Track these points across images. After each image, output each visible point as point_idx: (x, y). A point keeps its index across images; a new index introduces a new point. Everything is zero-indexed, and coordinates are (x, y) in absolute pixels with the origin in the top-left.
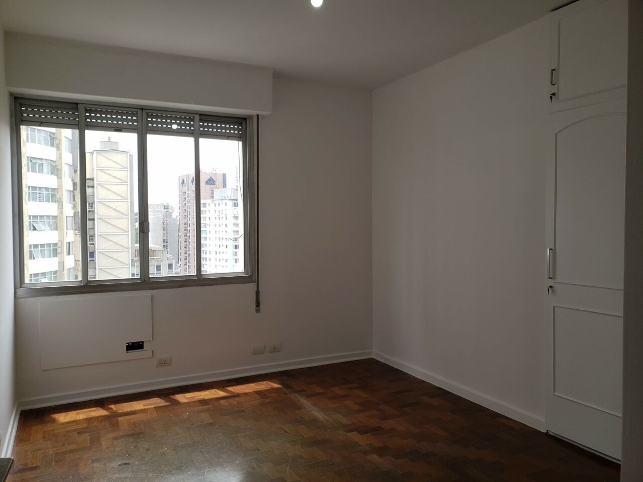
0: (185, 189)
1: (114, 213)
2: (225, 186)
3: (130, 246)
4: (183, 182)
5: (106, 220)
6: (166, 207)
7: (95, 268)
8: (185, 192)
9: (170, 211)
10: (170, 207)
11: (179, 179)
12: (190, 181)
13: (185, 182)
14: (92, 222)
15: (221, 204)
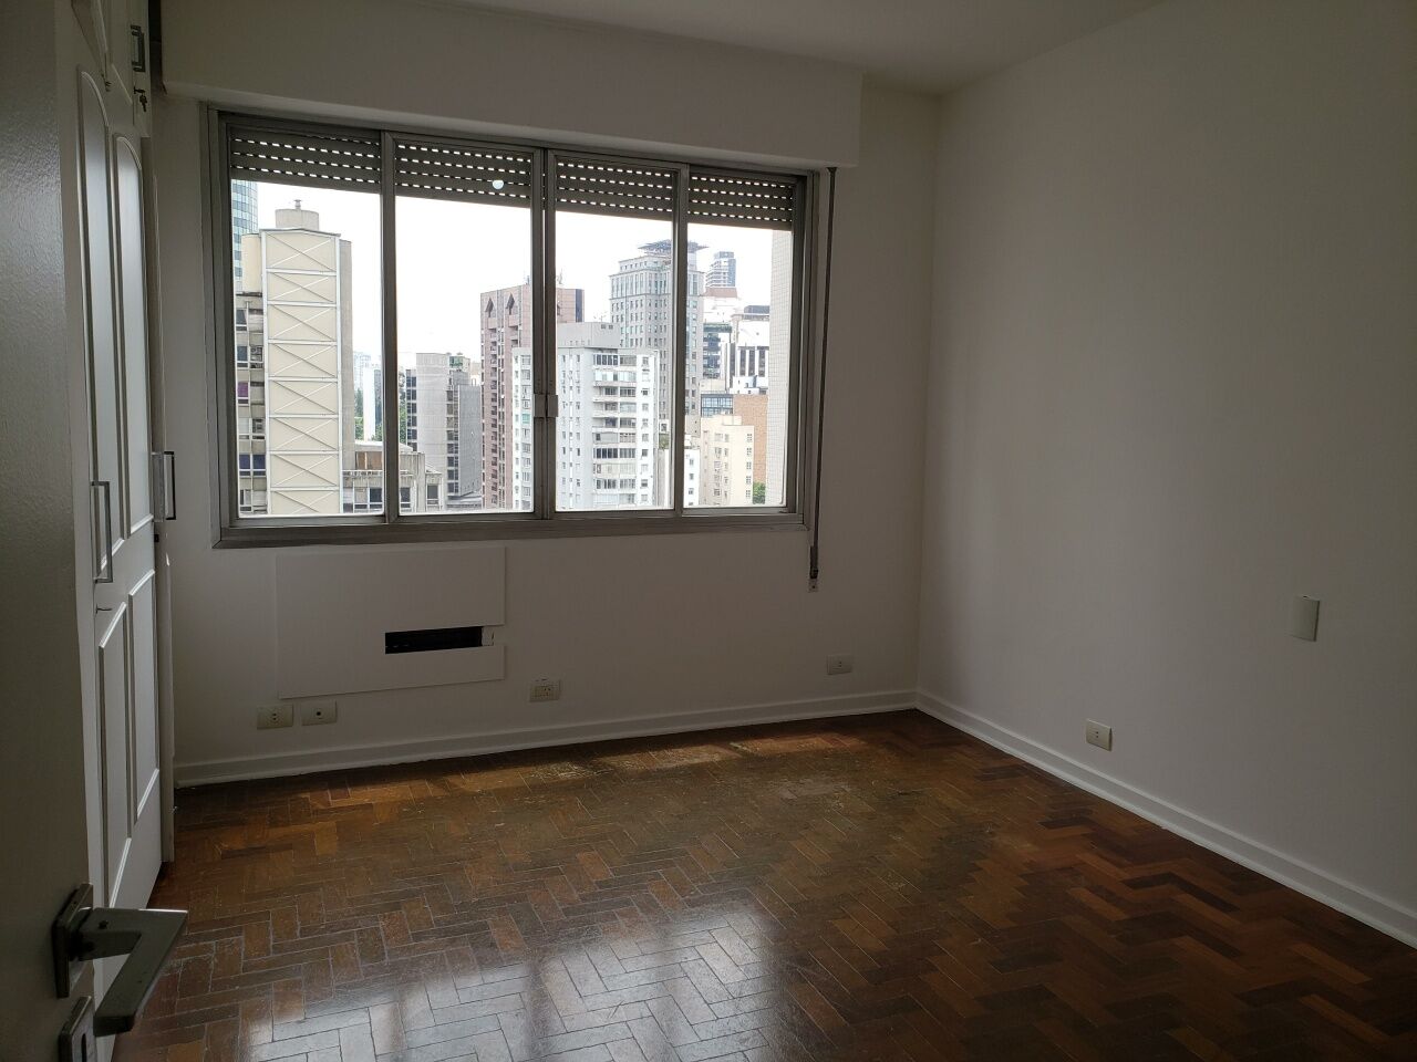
0: (494, 323)
1: (307, 372)
2: (579, 318)
3: (341, 445)
4: (490, 307)
5: (288, 385)
6: (456, 362)
7: (265, 490)
8: (494, 330)
9: (465, 370)
10: (465, 362)
11: (482, 300)
12: (505, 305)
13: (495, 306)
14: (258, 389)
15: (567, 357)
